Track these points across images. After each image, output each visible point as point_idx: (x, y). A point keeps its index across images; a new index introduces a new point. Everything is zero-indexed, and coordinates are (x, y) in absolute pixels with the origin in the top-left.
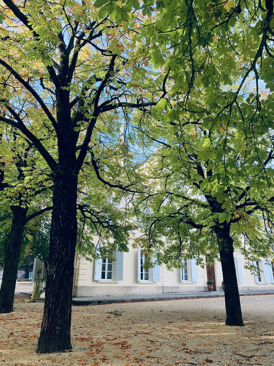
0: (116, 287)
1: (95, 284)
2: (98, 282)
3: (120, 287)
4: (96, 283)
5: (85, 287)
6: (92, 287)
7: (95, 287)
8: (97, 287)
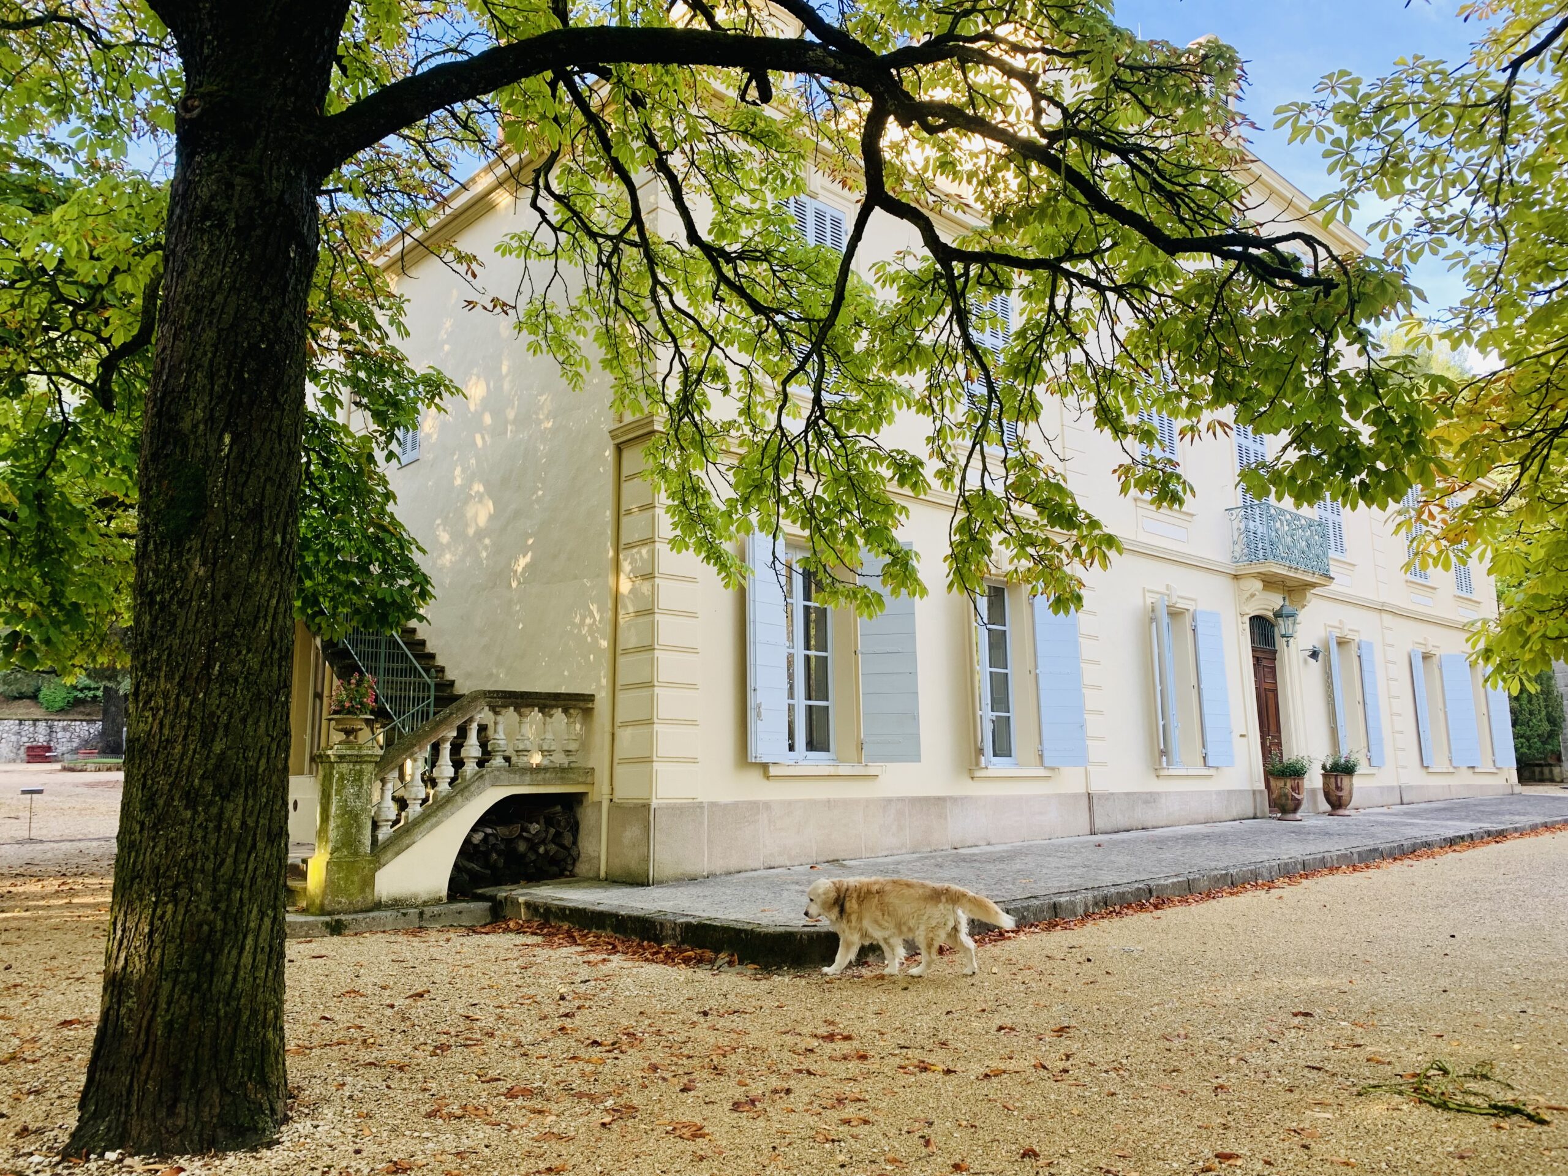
0: (868, 802)
1: (753, 788)
2: (773, 771)
3: (889, 801)
4: (755, 775)
5: (700, 806)
6: (736, 804)
7: (755, 807)
8: (767, 805)
